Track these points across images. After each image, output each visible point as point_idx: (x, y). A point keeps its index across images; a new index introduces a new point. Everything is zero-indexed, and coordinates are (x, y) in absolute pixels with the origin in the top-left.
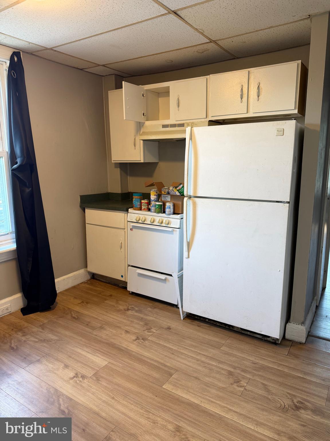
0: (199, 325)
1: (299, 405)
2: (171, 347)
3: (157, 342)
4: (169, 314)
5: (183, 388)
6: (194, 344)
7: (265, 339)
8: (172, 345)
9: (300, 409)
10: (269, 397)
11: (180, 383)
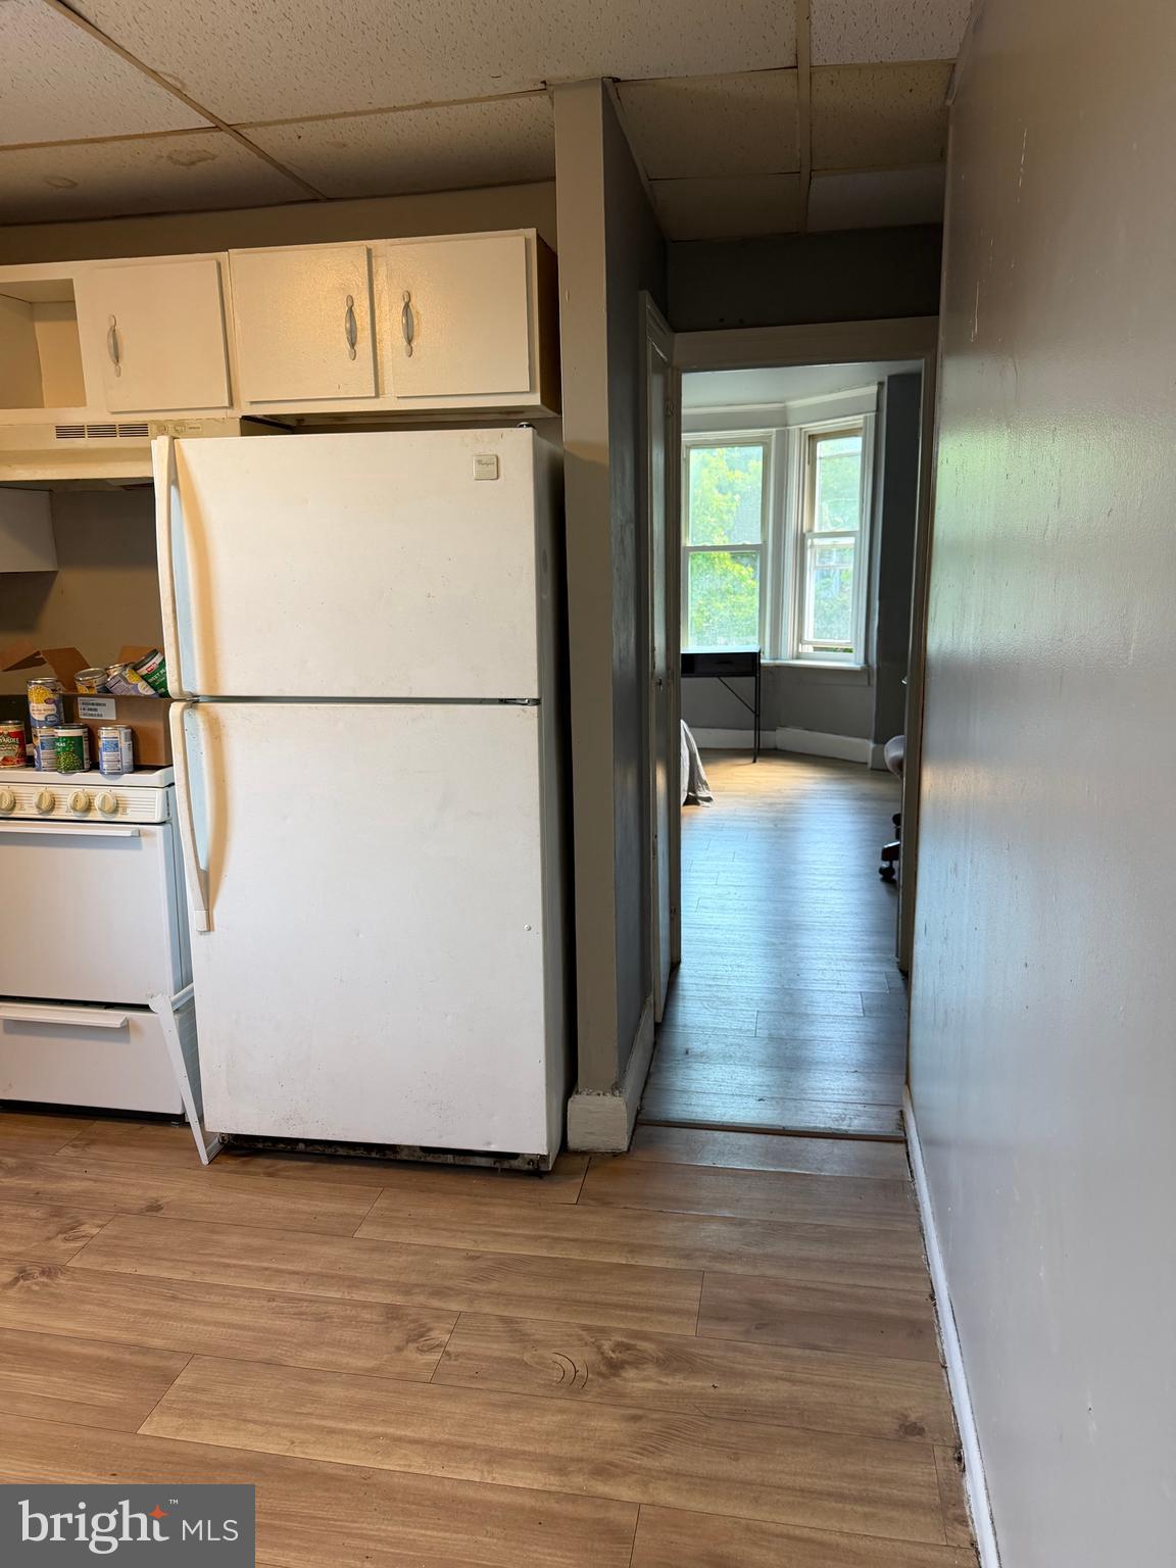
0: (270, 1170)
1: (619, 1355)
2: (166, 1275)
3: (107, 1268)
4: (151, 1154)
5: (219, 1415)
6: (256, 1242)
7: (506, 1165)
8: (171, 1268)
9: (623, 1368)
10: (526, 1357)
11: (205, 1398)
